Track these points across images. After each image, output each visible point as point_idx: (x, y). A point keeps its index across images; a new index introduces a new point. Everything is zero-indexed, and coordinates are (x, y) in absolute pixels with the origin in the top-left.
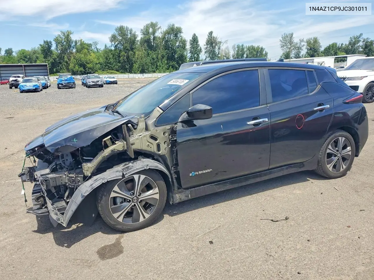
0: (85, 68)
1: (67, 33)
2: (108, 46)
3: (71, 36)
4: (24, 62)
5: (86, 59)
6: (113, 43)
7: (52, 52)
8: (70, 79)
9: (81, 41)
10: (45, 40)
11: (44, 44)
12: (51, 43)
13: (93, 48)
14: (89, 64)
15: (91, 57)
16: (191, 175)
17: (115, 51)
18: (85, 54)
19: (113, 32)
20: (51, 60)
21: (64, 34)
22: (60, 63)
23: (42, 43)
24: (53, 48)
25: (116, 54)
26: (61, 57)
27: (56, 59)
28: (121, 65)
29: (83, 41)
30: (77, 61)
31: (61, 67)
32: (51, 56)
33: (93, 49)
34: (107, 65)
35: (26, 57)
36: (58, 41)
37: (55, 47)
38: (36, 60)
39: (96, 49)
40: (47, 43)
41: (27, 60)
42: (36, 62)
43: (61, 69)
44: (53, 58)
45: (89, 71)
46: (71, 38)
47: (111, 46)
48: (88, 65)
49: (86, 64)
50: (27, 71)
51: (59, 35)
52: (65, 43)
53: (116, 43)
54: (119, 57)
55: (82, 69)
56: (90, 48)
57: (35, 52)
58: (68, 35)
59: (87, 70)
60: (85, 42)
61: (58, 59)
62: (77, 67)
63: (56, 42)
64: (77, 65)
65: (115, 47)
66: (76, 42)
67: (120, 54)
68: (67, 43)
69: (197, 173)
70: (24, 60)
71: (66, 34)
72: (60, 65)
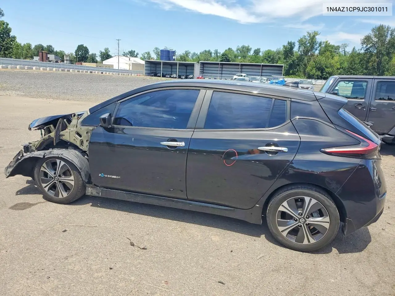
0: (322, 73)
1: (314, 34)
2: (357, 49)
3: (317, 37)
4: (267, 62)
5: (325, 63)
6: (365, 46)
7: (293, 54)
8: (281, 82)
9: (326, 42)
10: (289, 41)
11: (288, 45)
12: (294, 44)
13: (340, 50)
14: (328, 68)
15: (333, 61)
16: (100, 175)
17: (364, 55)
18: (327, 57)
19: (369, 32)
20: (290, 61)
21: (310, 35)
22: (298, 65)
23: (286, 44)
24: (296, 49)
25: (365, 59)
26: (300, 58)
27: (295, 60)
28: (367, 72)
29: (328, 42)
30: (316, 64)
31: (298, 69)
32: (291, 57)
33: (340, 52)
34: (350, 71)
35: (269, 57)
36: (301, 42)
37: (297, 48)
38: (278, 61)
39: (343, 52)
40: (291, 44)
41: (270, 60)
42: (277, 62)
43: (298, 71)
44: (293, 59)
45: (326, 75)
46: (316, 39)
47: (361, 49)
48: (326, 69)
49: (325, 68)
50: (264, 71)
51: (305, 36)
52: (308, 44)
53: (369, 46)
54: (368, 62)
55: (319, 73)
56: (337, 50)
57: (278, 53)
58: (314, 36)
59: (325, 74)
60: (330, 44)
61: (297, 61)
62: (314, 71)
63: (300, 43)
64: (315, 68)
65: (365, 51)
66: (320, 44)
67: (370, 59)
68: (311, 44)
69: (106, 176)
70: (267, 60)
71: (312, 35)
72: (298, 67)
